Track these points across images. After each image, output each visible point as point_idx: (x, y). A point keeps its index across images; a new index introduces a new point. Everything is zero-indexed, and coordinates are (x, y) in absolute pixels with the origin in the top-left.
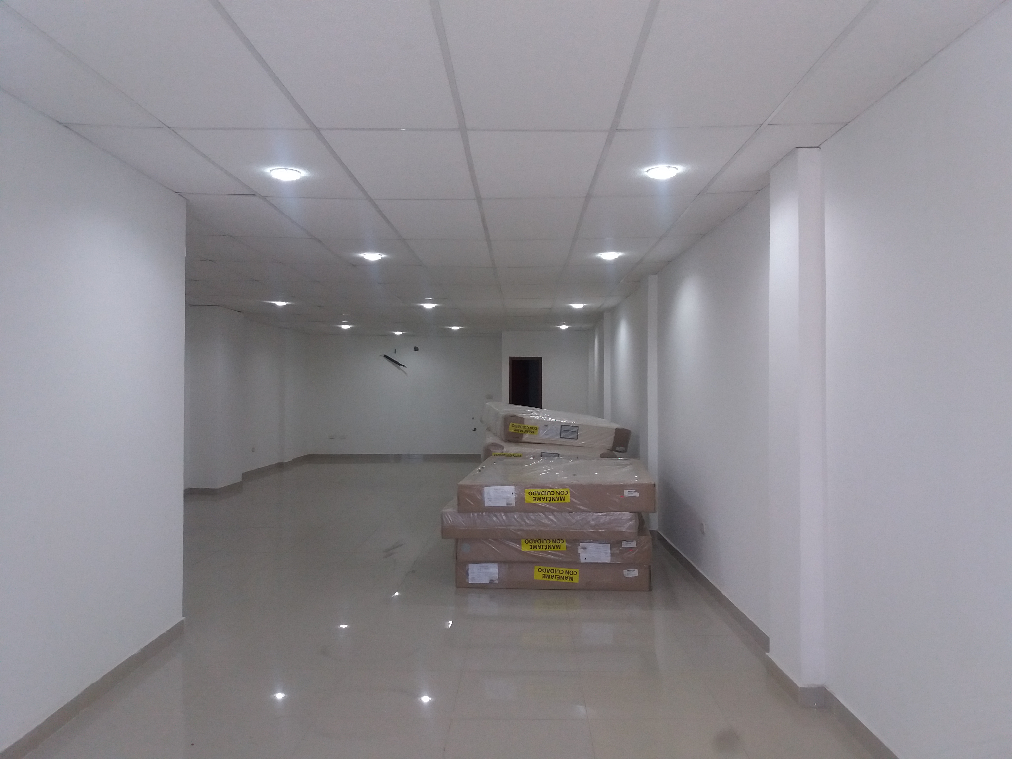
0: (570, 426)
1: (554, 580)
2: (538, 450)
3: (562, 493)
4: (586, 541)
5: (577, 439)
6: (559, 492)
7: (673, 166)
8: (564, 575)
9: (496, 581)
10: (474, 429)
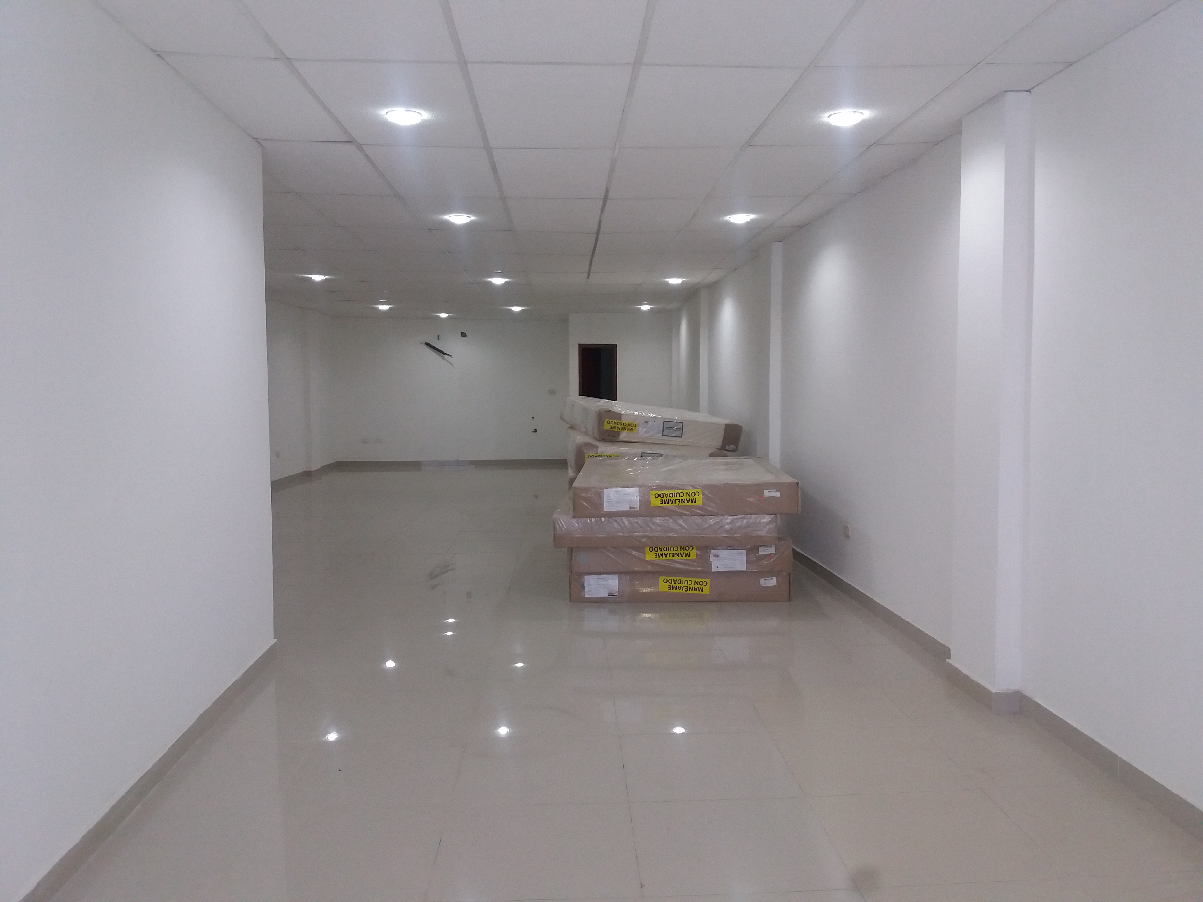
0: (673, 422)
1: (681, 591)
2: (639, 449)
3: (693, 494)
4: (719, 548)
5: (682, 437)
6: (689, 494)
7: (859, 111)
8: (693, 585)
9: (616, 594)
10: (534, 431)
